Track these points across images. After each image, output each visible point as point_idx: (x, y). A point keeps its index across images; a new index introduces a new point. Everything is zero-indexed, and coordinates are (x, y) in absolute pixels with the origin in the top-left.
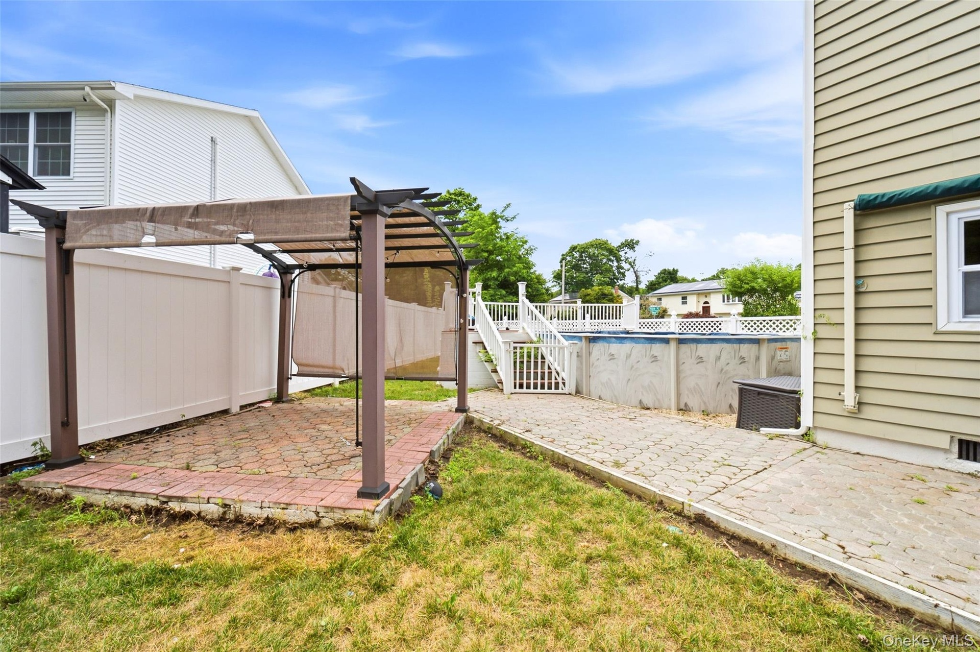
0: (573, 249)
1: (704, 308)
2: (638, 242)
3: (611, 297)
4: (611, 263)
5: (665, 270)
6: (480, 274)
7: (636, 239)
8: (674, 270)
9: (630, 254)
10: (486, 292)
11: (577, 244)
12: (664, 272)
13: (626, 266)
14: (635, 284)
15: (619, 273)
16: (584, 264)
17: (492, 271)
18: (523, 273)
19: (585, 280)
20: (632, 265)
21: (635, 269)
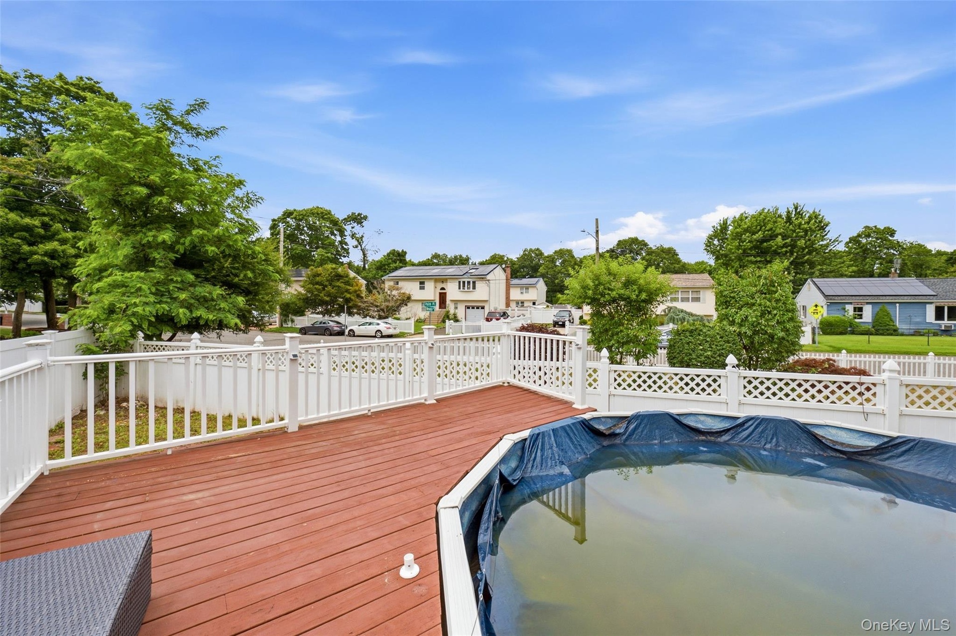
0: (288, 214)
1: (440, 294)
2: (365, 218)
3: (347, 279)
4: (333, 237)
5: (394, 250)
6: (127, 234)
7: (364, 214)
8: (403, 251)
9: (358, 229)
10: (142, 274)
11: (292, 209)
12: (393, 252)
13: (351, 242)
14: (362, 263)
15: (343, 248)
16: (301, 234)
17: (159, 229)
18: (236, 241)
19: (303, 254)
20: (360, 241)
21: (363, 246)
